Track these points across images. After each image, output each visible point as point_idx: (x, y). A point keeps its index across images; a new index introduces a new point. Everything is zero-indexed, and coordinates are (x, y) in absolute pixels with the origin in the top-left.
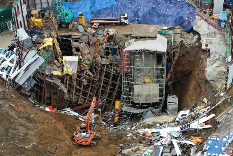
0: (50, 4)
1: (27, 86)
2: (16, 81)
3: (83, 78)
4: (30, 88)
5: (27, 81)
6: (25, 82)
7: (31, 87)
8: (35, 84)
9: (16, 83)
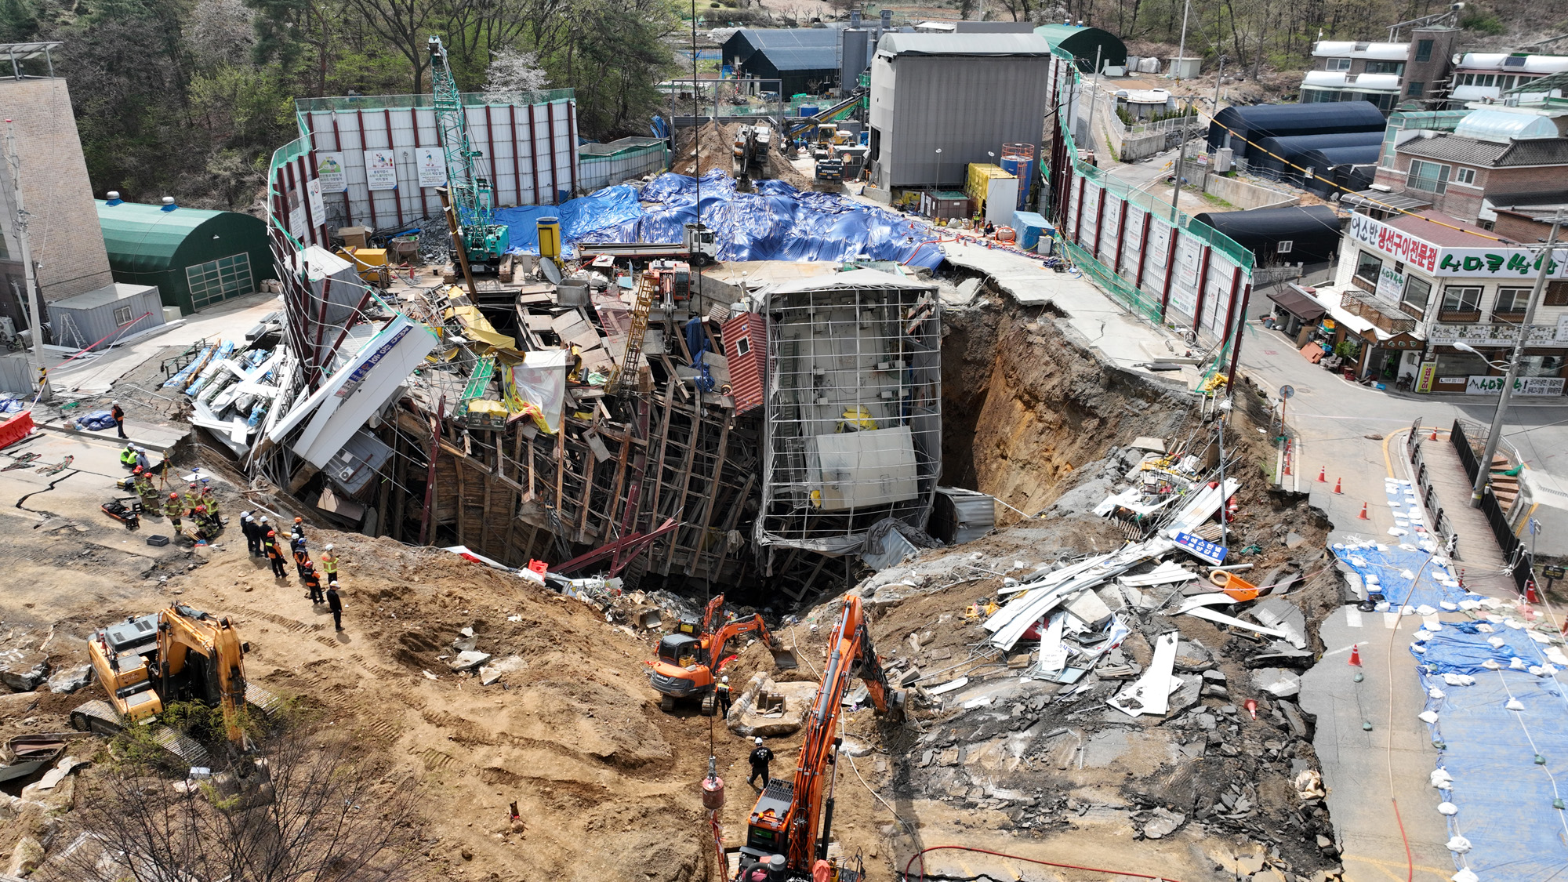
0: (406, 219)
1: (350, 471)
2: (301, 448)
3: (592, 436)
4: (365, 478)
5: (352, 444)
6: (341, 453)
7: (369, 476)
8: (389, 462)
9: (298, 462)
